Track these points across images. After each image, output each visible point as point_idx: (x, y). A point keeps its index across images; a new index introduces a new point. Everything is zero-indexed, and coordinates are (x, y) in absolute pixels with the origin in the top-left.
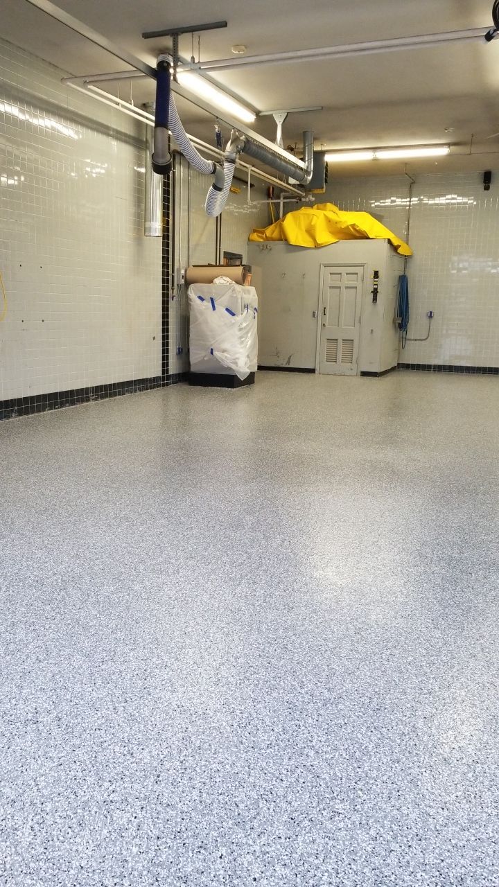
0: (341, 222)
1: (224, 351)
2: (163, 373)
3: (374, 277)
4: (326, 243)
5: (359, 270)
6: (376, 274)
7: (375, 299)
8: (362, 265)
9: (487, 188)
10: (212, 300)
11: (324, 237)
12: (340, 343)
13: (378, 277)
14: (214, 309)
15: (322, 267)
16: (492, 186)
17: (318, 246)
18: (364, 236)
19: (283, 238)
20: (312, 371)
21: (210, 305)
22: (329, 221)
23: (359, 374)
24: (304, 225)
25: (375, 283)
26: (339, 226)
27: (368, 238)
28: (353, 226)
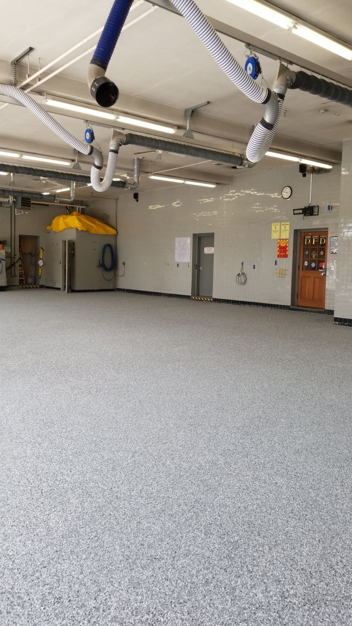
9: (137, 201)
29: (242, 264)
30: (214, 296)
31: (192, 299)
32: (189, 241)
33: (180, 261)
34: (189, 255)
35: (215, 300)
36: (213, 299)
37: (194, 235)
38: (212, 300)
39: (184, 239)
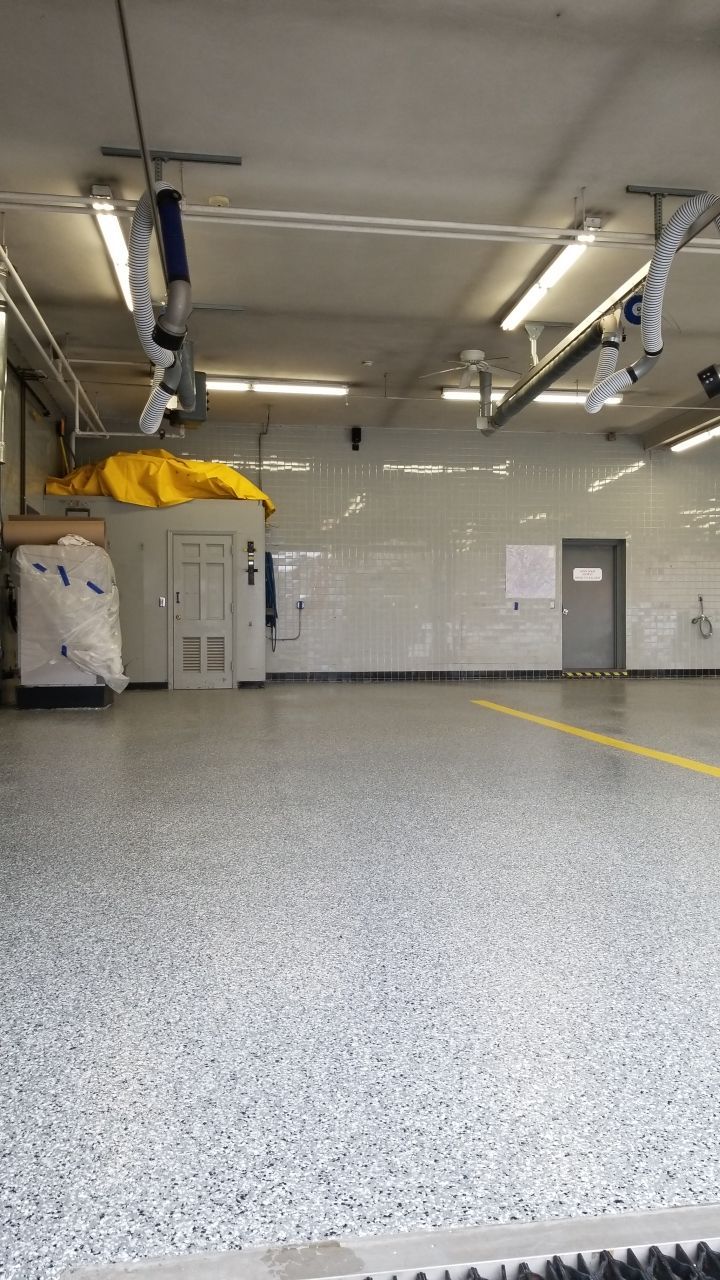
0: (195, 474)
1: (87, 649)
3: (249, 551)
4: (174, 501)
5: (227, 541)
7: (251, 581)
8: (231, 535)
10: (62, 570)
11: (169, 493)
12: (204, 643)
13: (253, 551)
14: (66, 582)
15: (170, 534)
16: (361, 444)
17: (160, 505)
18: (229, 495)
19: (106, 492)
20: (163, 686)
21: (59, 578)
22: (175, 472)
23: (236, 686)
24: (135, 474)
25: (251, 558)
26: (192, 479)
27: (237, 498)
28: (214, 480)
29: (701, 600)
30: (631, 665)
31: (566, 676)
32: (552, 553)
33: (520, 596)
34: (554, 583)
35: (634, 674)
36: (629, 672)
37: (564, 540)
38: (626, 674)
39: (536, 548)
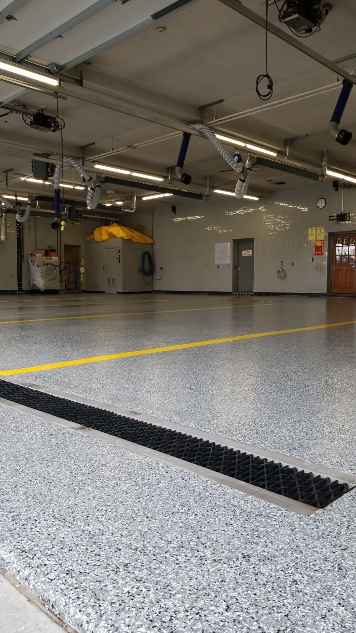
2: (19, 289)
3: (119, 252)
5: (115, 250)
6: (119, 250)
7: (119, 262)
8: (116, 248)
9: (175, 213)
12: (111, 280)
15: (105, 249)
16: (176, 211)
17: (103, 241)
20: (103, 292)
23: (116, 293)
24: (99, 233)
25: (119, 255)
26: (109, 232)
27: (116, 237)
29: (282, 262)
30: (255, 290)
31: (233, 294)
32: (229, 245)
33: (220, 263)
34: (230, 257)
35: (257, 294)
36: (254, 293)
37: (234, 240)
39: (224, 244)
